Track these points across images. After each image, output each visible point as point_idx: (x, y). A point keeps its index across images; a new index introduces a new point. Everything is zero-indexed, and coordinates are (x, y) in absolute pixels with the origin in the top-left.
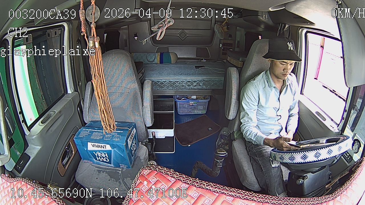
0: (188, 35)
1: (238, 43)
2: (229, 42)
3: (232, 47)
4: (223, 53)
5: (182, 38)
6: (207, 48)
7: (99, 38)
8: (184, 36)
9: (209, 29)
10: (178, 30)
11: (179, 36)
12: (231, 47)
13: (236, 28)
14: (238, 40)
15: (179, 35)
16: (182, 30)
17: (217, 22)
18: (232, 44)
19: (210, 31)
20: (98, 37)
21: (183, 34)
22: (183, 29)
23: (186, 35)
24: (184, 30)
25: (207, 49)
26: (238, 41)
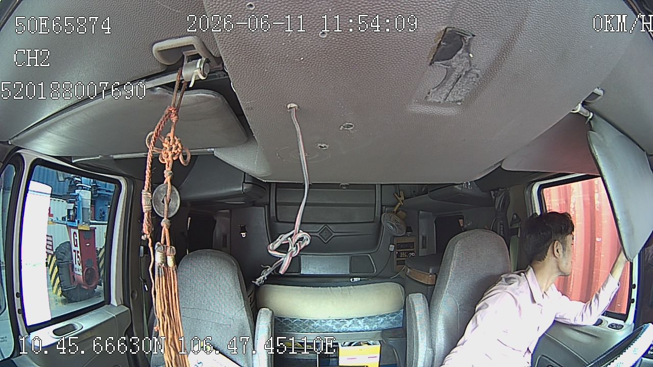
0: (334, 234)
1: (423, 240)
2: (407, 240)
3: (413, 248)
4: (397, 261)
5: (324, 239)
6: (369, 255)
7: (175, 250)
8: (327, 236)
9: (372, 220)
10: (317, 225)
11: (318, 236)
12: (412, 250)
13: (419, 213)
14: (424, 234)
15: (319, 234)
16: (324, 225)
17: (384, 207)
18: (413, 243)
19: (373, 224)
20: (174, 248)
21: (326, 233)
22: (326, 224)
23: (332, 235)
24: (328, 225)
25: (369, 257)
26: (423, 237)
